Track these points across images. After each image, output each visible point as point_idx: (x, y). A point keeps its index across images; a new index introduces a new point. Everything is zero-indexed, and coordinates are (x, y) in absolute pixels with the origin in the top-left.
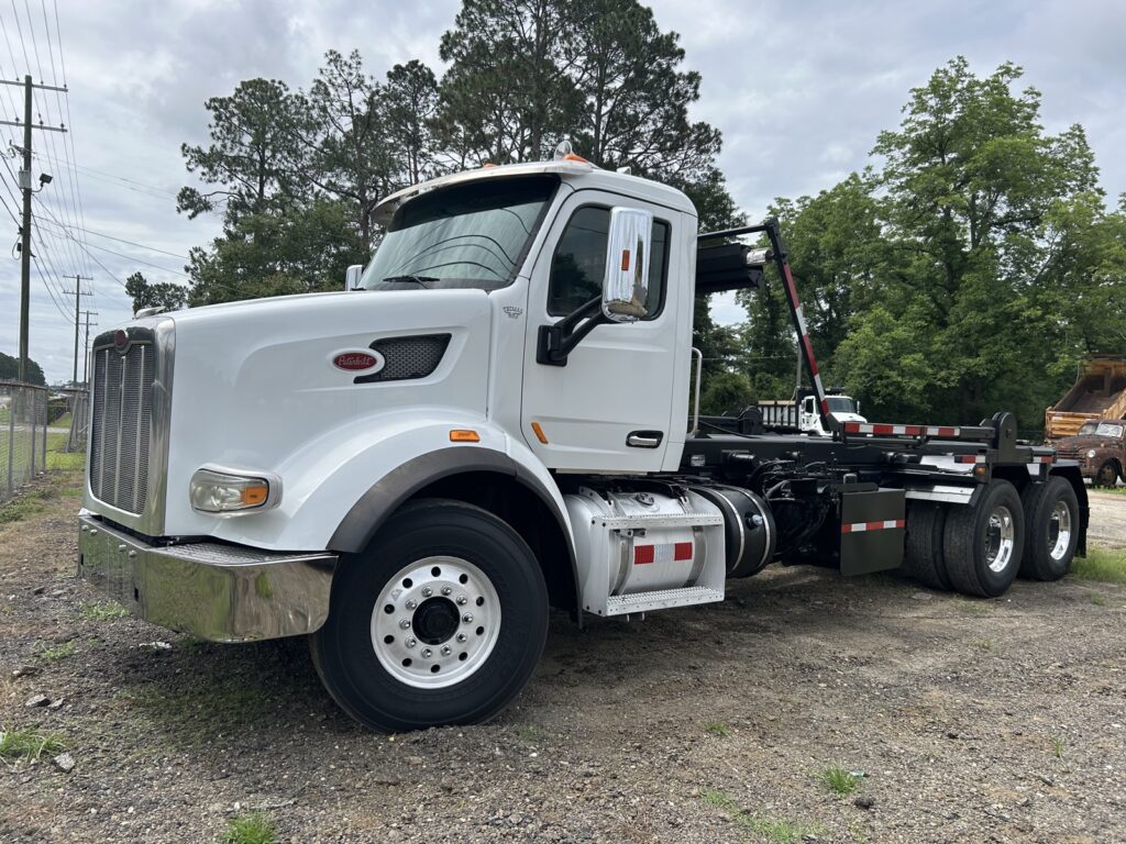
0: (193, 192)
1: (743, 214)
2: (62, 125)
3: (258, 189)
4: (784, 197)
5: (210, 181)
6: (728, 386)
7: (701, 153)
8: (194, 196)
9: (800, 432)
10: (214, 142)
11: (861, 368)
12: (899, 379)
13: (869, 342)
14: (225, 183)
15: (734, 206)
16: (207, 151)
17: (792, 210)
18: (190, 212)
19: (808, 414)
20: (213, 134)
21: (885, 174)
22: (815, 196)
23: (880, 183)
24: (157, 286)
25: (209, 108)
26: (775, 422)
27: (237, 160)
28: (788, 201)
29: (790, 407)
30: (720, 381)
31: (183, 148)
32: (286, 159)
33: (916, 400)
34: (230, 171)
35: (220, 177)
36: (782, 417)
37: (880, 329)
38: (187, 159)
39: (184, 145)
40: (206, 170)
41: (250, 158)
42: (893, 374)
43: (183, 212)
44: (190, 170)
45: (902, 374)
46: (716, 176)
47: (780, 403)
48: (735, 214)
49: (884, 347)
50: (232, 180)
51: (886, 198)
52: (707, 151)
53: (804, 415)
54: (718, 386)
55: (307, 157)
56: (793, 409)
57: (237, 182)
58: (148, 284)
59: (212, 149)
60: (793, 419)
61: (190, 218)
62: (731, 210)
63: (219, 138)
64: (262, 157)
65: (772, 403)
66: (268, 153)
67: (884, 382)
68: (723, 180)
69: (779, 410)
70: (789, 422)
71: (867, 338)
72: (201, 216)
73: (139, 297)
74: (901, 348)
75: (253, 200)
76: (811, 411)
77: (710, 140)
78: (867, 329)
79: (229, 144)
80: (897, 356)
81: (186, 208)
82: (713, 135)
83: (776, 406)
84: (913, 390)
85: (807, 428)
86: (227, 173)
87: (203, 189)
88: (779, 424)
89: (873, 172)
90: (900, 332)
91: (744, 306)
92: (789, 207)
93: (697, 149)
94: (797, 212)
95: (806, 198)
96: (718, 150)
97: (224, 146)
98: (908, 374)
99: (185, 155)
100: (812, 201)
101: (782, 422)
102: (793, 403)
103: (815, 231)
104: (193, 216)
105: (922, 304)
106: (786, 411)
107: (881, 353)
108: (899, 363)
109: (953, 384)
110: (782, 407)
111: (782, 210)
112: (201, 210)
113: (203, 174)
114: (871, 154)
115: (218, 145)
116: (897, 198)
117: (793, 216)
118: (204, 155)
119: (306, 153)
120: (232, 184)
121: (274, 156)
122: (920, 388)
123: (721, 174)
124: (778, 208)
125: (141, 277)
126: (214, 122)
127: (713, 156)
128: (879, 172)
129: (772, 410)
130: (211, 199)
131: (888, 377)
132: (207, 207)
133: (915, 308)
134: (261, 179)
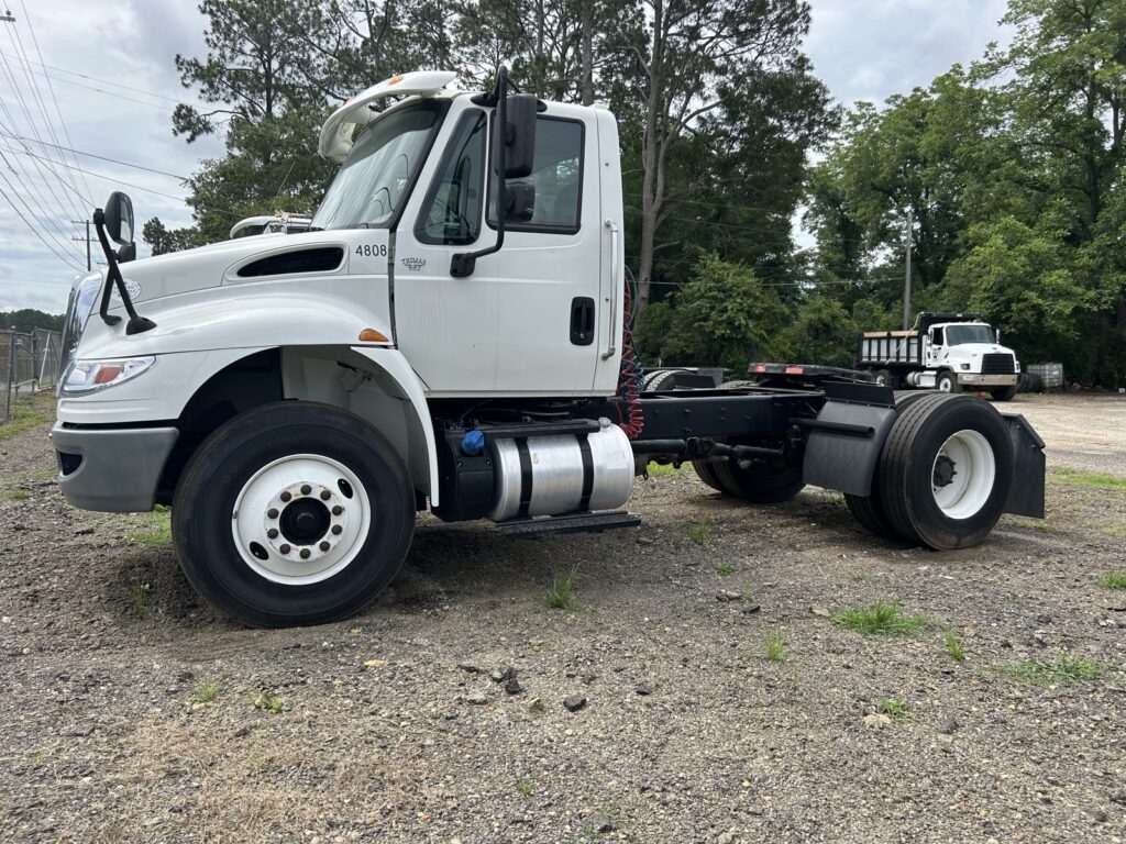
0: (190, 110)
1: (839, 107)
2: (9, 13)
3: (265, 108)
4: (865, 101)
5: (211, 100)
6: (824, 316)
7: (785, 34)
8: (191, 115)
9: (924, 369)
10: (210, 50)
11: (985, 290)
12: (1040, 301)
13: (1001, 259)
14: (228, 102)
15: (828, 96)
16: (204, 63)
17: (875, 115)
18: (188, 134)
19: (936, 347)
20: (208, 40)
21: (1013, 51)
22: (908, 94)
23: (1004, 63)
24: (177, 232)
25: (204, 12)
26: (888, 357)
27: (239, 75)
28: (870, 105)
29: (909, 338)
30: (814, 311)
31: (177, 61)
32: (296, 73)
33: (1061, 327)
34: (233, 87)
35: (223, 95)
36: (898, 353)
37: (1014, 241)
38: (181, 74)
39: (178, 57)
40: (206, 87)
41: (255, 71)
42: (1032, 295)
43: (180, 135)
44: (186, 86)
45: (1042, 293)
46: (802, 63)
47: (894, 334)
48: (828, 108)
49: (1019, 263)
50: (235, 98)
51: (1014, 82)
52: (791, 31)
53: (928, 347)
54: (812, 316)
55: (321, 69)
56: (915, 341)
57: (242, 101)
58: (167, 229)
59: (210, 61)
60: (914, 353)
61: (189, 141)
62: (825, 101)
63: (216, 45)
64: (268, 70)
65: (885, 334)
66: (275, 64)
67: (1021, 305)
68: (811, 68)
69: (893, 343)
70: (908, 357)
71: (998, 253)
72: (200, 138)
73: (158, 244)
74: (1040, 263)
75: (259, 119)
76: (941, 343)
77: (796, 16)
78: (998, 240)
79: (228, 53)
80: (1037, 272)
81: (183, 130)
82: (799, 11)
83: (889, 338)
84: (1059, 315)
85: (936, 365)
86: (230, 90)
87: (201, 108)
88: (894, 360)
89: (996, 50)
90: (1040, 244)
91: (810, 232)
92: (871, 112)
93: (780, 29)
94: (882, 118)
95: (897, 97)
96: (806, 30)
97: (223, 56)
98: (1050, 295)
99: (180, 69)
100: (905, 100)
101: (898, 357)
102: (915, 333)
103: (910, 134)
104: (192, 139)
105: (1061, 210)
106: (904, 344)
107: (1016, 269)
108: (1039, 282)
109: (1105, 307)
110: (899, 339)
111: (863, 116)
112: (200, 131)
113: (203, 91)
114: (1000, 24)
115: (216, 53)
116: (1028, 80)
117: (877, 121)
118: (201, 68)
119: (319, 66)
120: (236, 103)
121: (282, 68)
122: (1067, 311)
123: (808, 60)
124: (858, 113)
125: (158, 223)
126: (210, 29)
127: (800, 38)
128: (1004, 49)
129: (884, 343)
130: (212, 120)
131: (1025, 300)
132: (207, 128)
133: (1053, 215)
134: (269, 93)
